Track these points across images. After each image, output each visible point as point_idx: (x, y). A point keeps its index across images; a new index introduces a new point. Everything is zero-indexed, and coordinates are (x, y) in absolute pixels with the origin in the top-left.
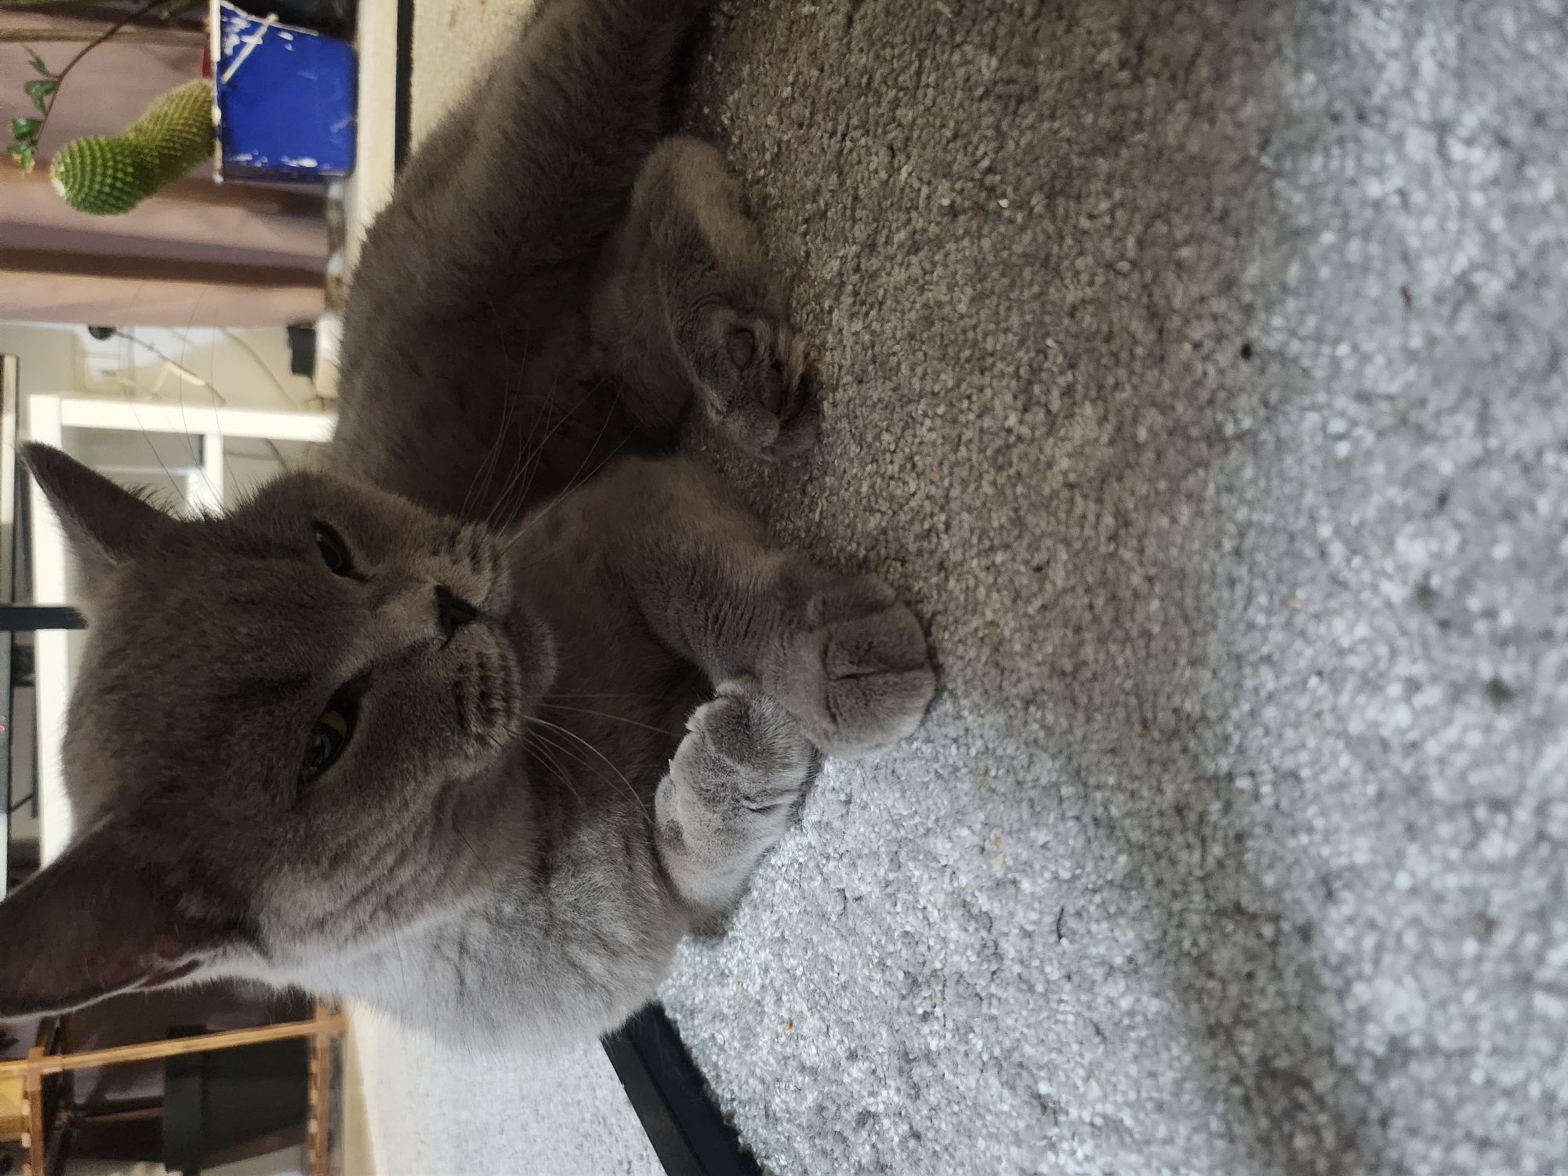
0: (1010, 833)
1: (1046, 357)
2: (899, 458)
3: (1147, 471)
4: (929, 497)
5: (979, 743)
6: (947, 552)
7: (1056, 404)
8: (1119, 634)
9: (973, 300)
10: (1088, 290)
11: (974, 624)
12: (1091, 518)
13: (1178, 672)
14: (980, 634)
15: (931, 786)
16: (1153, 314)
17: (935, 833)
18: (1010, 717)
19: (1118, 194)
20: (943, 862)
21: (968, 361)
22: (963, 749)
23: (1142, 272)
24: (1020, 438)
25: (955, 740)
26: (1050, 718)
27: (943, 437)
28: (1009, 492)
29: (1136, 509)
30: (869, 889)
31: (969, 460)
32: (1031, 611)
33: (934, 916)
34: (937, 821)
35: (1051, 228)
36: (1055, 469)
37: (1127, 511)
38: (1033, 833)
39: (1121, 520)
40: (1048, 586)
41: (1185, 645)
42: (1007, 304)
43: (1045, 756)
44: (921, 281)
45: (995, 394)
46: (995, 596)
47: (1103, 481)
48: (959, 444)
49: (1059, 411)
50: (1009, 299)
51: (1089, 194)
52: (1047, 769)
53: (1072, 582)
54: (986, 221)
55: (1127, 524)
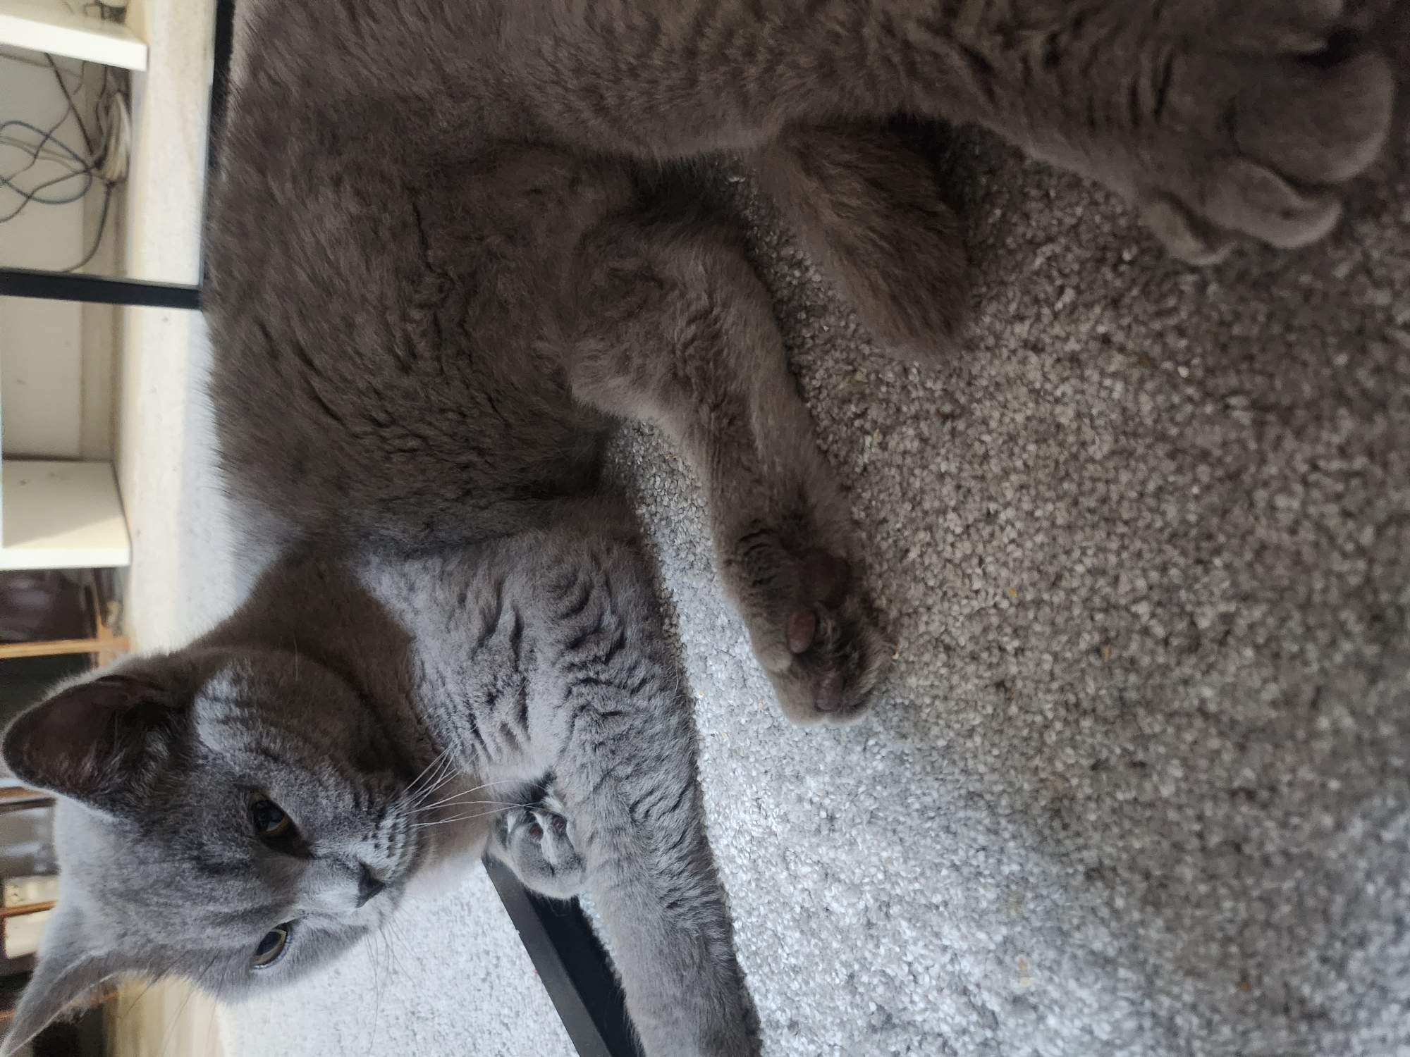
0: (1039, 966)
1: (1207, 571)
2: (965, 547)
3: (1318, 760)
4: (995, 606)
5: (1015, 868)
6: (1014, 679)
7: (1204, 623)
8: (1234, 883)
9: (1113, 453)
10: (1285, 537)
11: (1037, 762)
12: (1227, 757)
13: (1304, 962)
14: (1043, 775)
15: (944, 872)
16: (1375, 617)
17: (941, 915)
18: (1067, 874)
19: (1360, 462)
20: (946, 942)
21: (1091, 511)
22: (991, 861)
23: (1371, 562)
24: (1146, 631)
25: (984, 849)
26: (1119, 903)
27: (1032, 562)
28: (1118, 672)
29: (1290, 784)
30: (843, 910)
31: (1069, 608)
32: (1120, 796)
33: (926, 980)
34: (946, 904)
35: (1253, 445)
36: (1192, 691)
37: (1279, 781)
38: (1072, 984)
39: (1265, 781)
40: (1148, 786)
41: (1320, 939)
42: (1161, 482)
43: (1103, 931)
44: (1038, 386)
45: (1120, 564)
46: (1069, 751)
47: (1251, 731)
48: (1055, 584)
49: (1207, 630)
50: (1165, 478)
51: (1317, 440)
52: (1101, 940)
53: (1184, 799)
54: (1152, 376)
55: (1273, 789)
